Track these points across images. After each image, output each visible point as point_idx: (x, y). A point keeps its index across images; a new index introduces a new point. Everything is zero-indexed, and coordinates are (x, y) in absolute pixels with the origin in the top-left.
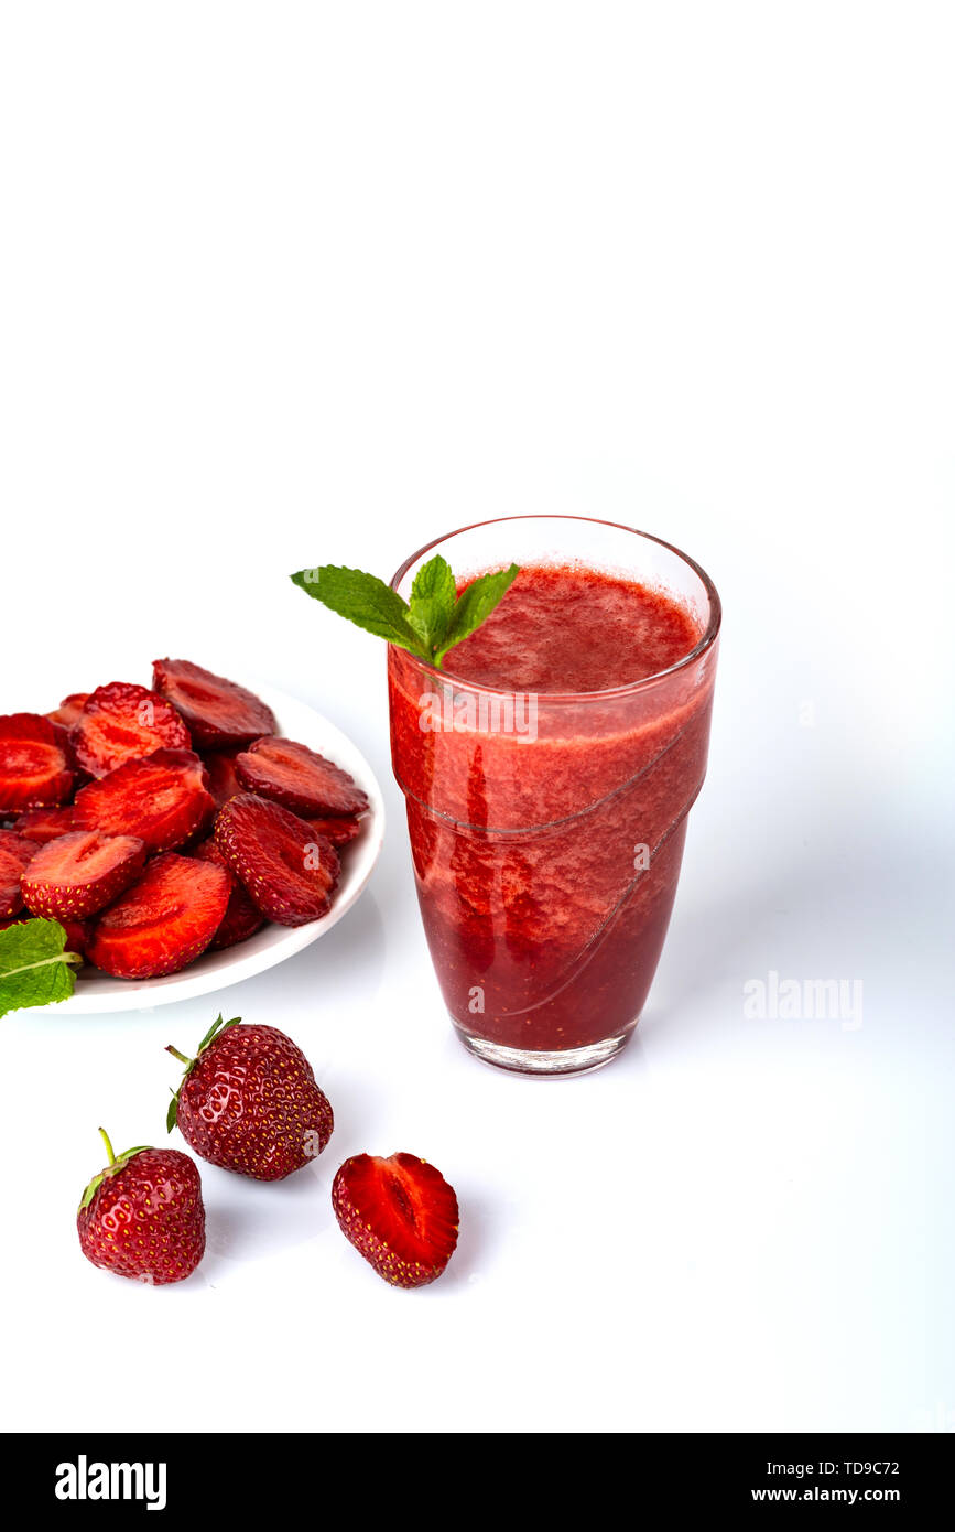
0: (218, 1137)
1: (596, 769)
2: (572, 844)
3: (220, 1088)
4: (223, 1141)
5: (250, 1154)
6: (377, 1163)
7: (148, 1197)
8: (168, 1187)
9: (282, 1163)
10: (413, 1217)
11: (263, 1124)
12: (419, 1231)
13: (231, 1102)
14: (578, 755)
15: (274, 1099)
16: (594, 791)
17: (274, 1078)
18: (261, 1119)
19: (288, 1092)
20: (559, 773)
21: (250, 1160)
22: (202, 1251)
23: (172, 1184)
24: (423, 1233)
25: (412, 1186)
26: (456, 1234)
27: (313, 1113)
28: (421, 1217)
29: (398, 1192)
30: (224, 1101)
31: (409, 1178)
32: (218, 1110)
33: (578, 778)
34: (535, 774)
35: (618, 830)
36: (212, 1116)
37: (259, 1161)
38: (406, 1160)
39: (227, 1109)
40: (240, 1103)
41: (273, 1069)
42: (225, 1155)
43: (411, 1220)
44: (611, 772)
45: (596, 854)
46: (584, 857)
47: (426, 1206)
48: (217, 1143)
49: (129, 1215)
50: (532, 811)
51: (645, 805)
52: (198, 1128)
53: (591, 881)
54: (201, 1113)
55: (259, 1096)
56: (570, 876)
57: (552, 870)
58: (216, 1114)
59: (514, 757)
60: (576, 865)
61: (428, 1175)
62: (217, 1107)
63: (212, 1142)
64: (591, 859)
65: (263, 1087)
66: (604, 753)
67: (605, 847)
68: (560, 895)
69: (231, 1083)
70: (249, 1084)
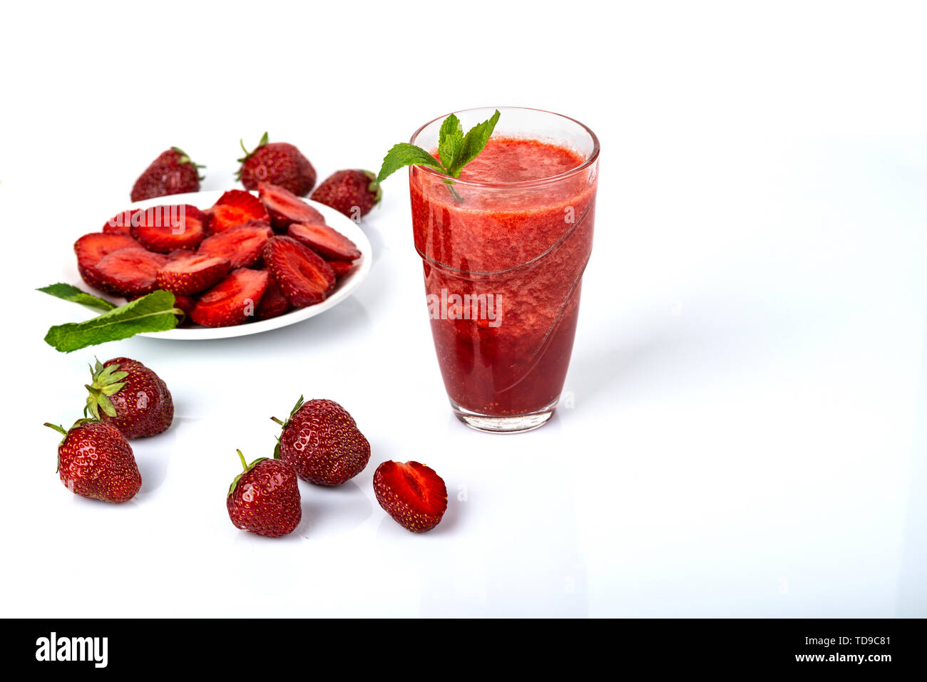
0: (305, 459)
1: (551, 226)
2: (537, 274)
3: (305, 431)
4: (308, 461)
5: (324, 467)
6: (398, 465)
7: (268, 482)
8: (279, 477)
9: (343, 473)
10: (421, 493)
11: (331, 450)
12: (425, 499)
13: (312, 438)
14: (542, 217)
15: (336, 436)
16: (549, 239)
17: (335, 425)
18: (329, 447)
19: (344, 433)
20: (531, 230)
21: (324, 471)
22: (300, 516)
23: (282, 475)
24: (427, 500)
25: (419, 476)
26: (446, 502)
27: (359, 445)
28: (425, 492)
29: (412, 481)
30: (308, 438)
31: (417, 473)
32: (304, 443)
33: (542, 232)
34: (518, 232)
35: (561, 264)
36: (301, 447)
37: (329, 471)
38: (414, 465)
39: (310, 442)
40: (317, 438)
41: (335, 419)
42: (309, 470)
43: (420, 494)
44: (558, 227)
45: (549, 280)
46: (543, 281)
47: (428, 487)
48: (304, 463)
49: (258, 492)
50: (517, 256)
51: (573, 249)
52: (293, 455)
53: (547, 297)
54: (295, 445)
55: (328, 434)
56: (535, 295)
57: (526, 292)
58: (303, 446)
59: (506, 223)
60: (539, 287)
61: (428, 473)
62: (304, 441)
63: (301, 462)
64: (547, 282)
65: (329, 430)
66: (555, 215)
67: (554, 275)
68: (530, 307)
69: (311, 427)
70: (322, 427)
